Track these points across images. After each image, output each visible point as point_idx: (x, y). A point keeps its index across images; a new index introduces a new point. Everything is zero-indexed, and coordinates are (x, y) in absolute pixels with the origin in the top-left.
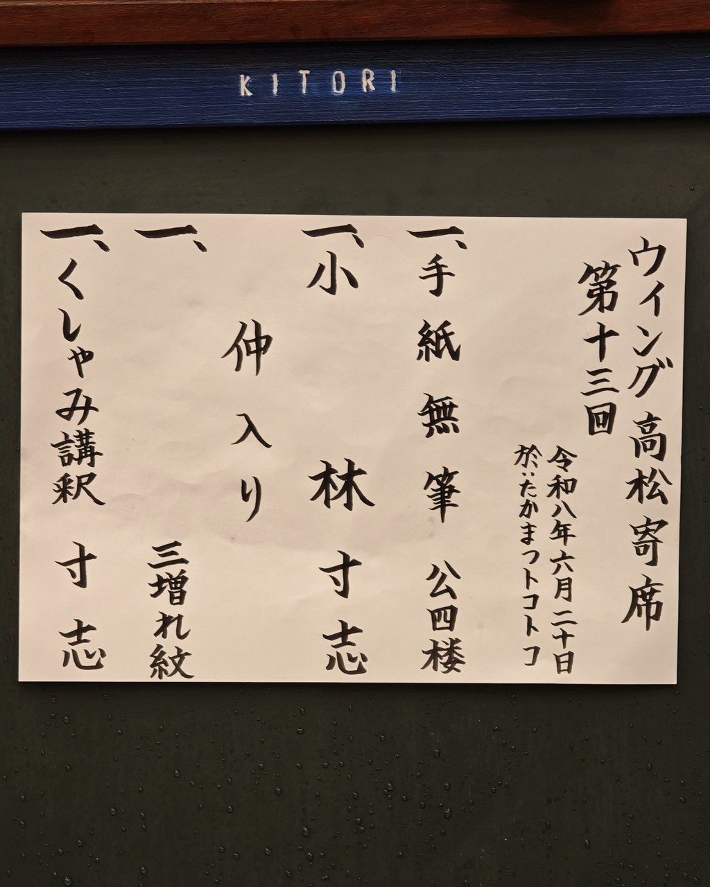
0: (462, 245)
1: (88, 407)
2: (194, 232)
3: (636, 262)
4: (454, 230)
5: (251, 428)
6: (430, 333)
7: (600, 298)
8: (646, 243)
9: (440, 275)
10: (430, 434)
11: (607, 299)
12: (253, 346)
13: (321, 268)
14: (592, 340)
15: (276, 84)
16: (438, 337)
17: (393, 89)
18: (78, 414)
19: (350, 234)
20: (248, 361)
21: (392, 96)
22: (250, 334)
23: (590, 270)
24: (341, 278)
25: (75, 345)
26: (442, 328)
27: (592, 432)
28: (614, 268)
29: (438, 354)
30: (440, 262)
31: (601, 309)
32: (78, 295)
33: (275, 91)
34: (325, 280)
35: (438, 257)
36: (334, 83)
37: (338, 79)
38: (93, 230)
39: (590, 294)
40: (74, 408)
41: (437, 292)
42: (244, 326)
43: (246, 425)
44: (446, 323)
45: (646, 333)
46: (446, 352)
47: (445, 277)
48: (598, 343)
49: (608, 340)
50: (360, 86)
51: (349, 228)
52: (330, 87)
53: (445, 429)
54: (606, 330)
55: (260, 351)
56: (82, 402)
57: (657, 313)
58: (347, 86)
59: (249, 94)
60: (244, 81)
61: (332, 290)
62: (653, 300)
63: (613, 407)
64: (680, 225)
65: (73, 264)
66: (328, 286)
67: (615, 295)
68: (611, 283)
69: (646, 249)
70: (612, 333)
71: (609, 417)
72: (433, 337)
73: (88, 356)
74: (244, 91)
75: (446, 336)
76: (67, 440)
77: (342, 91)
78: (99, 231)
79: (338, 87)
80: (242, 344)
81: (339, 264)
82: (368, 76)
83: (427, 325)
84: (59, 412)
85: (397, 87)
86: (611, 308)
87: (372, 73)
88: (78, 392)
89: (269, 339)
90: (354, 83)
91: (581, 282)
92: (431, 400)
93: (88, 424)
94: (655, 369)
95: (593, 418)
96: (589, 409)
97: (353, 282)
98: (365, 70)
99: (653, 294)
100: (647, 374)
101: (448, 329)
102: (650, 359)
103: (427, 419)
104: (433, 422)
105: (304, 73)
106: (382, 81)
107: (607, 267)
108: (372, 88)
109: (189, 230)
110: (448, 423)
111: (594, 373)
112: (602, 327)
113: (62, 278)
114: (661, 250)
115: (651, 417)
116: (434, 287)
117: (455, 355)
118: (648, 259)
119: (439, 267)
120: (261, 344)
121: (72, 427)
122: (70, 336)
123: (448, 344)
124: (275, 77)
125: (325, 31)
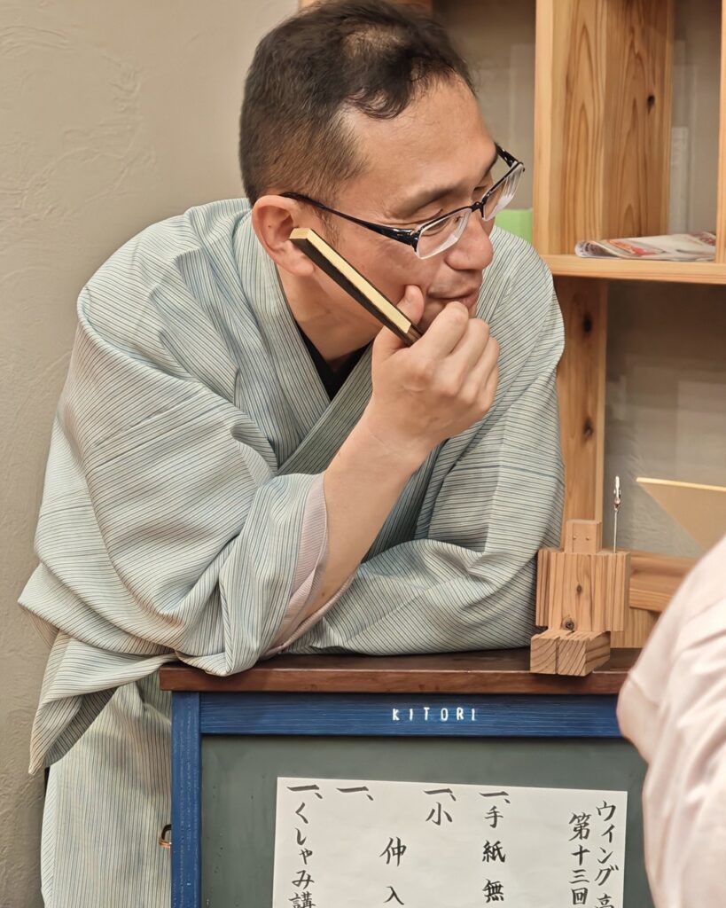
0: (508, 801)
1: (308, 880)
2: (367, 790)
3: (600, 814)
4: (503, 793)
5: (394, 894)
6: (490, 847)
7: (580, 832)
8: (605, 804)
9: (495, 817)
10: (489, 900)
11: (584, 832)
12: (396, 851)
13: (433, 811)
14: (575, 854)
15: (411, 714)
16: (494, 850)
17: (473, 718)
18: (304, 884)
19: (448, 794)
20: (394, 858)
21: (473, 722)
22: (395, 845)
23: (575, 817)
24: (443, 817)
25: (303, 847)
26: (496, 845)
27: (575, 903)
28: (588, 817)
29: (494, 858)
30: (496, 810)
31: (581, 838)
32: (306, 821)
33: (411, 718)
34: (435, 817)
35: (495, 808)
36: (442, 715)
37: (444, 712)
38: (314, 787)
39: (575, 830)
40: (301, 880)
41: (494, 826)
42: (392, 840)
43: (391, 892)
44: (498, 843)
45: (604, 851)
46: (498, 858)
47: (498, 818)
48: (579, 856)
49: (584, 854)
50: (456, 717)
51: (448, 791)
52: (440, 717)
53: (497, 899)
54: (583, 849)
55: (399, 854)
56: (305, 878)
57: (610, 841)
58: (449, 716)
59: (398, 719)
60: (395, 712)
61: (439, 823)
62: (608, 834)
63: (586, 890)
64: (624, 794)
65: (303, 805)
66: (437, 820)
67: (588, 831)
68: (586, 824)
69: (605, 807)
70: (586, 851)
71: (584, 895)
72: (491, 849)
73: (310, 853)
74: (395, 717)
75: (498, 849)
76: (298, 897)
77: (446, 719)
78: (318, 788)
79: (444, 717)
80: (390, 850)
81: (442, 809)
83: (488, 843)
84: (294, 882)
85: (475, 717)
86: (586, 837)
88: (304, 872)
89: (405, 847)
90: (452, 715)
91: (571, 822)
92: (489, 883)
93: (308, 889)
94: (609, 870)
95: (575, 896)
96: (573, 891)
97: (450, 819)
98: (458, 709)
99: (609, 831)
100: (604, 873)
101: (499, 846)
102: (606, 866)
103: (487, 893)
104: (490, 894)
105: (426, 709)
106: (468, 714)
107: (584, 816)
108: (462, 718)
109: (365, 789)
110: (498, 895)
111: (576, 872)
112: (581, 847)
113: (297, 812)
114: (614, 808)
115: (606, 896)
116: (492, 823)
117: (503, 859)
118: (607, 812)
119: (495, 813)
120: (400, 850)
121: (300, 890)
122: (301, 843)
123: (499, 853)
124: (411, 710)
125: (437, 688)
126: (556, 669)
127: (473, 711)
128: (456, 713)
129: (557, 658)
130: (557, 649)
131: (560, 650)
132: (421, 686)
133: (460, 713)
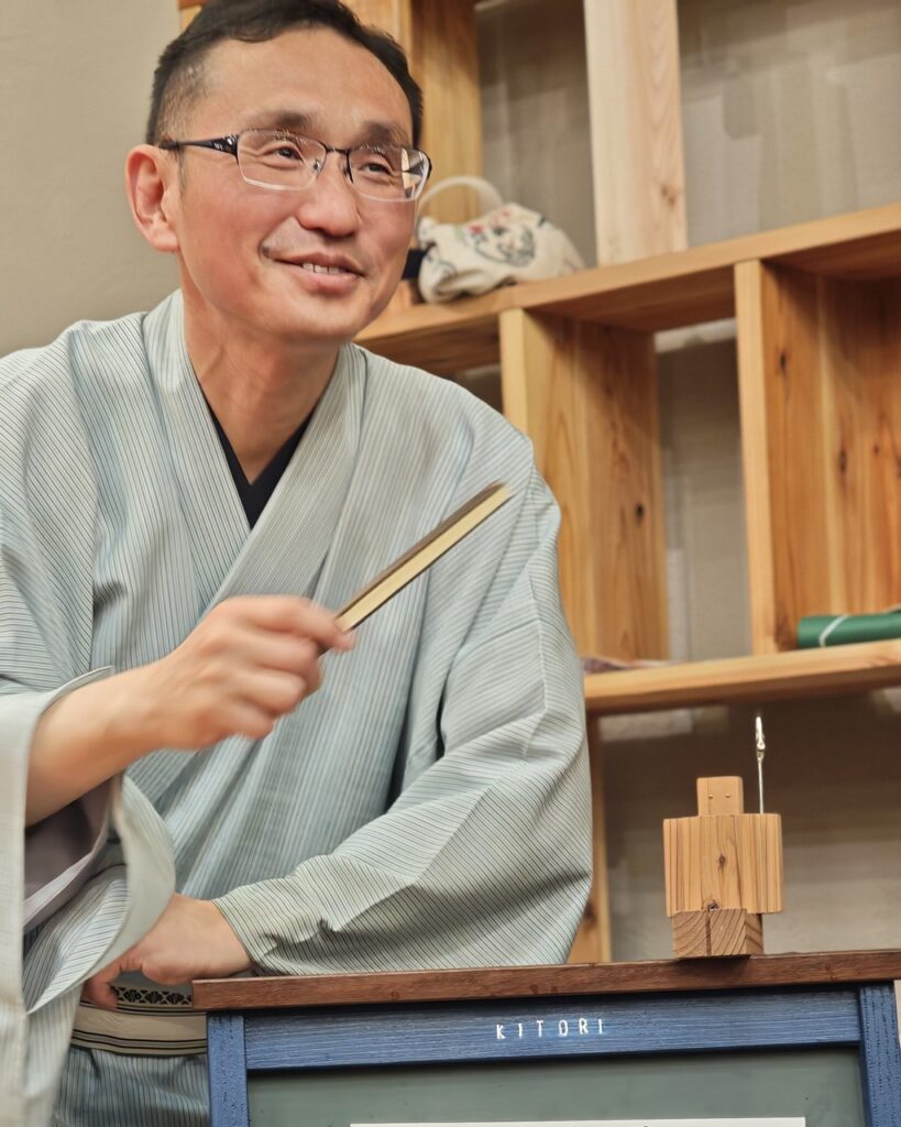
15: (521, 1030)
17: (600, 1031)
21: (599, 1037)
33: (521, 1035)
36: (560, 1029)
37: (563, 1026)
50: (578, 1030)
52: (558, 1031)
58: (569, 1030)
59: (503, 1037)
60: (499, 1029)
64: (801, 1121)
74: (500, 1035)
77: (566, 1034)
79: (563, 1031)
82: (583, 1023)
85: (603, 1030)
87: (585, 1021)
90: (574, 1027)
98: (581, 1020)
105: (539, 1022)
106: (593, 1027)
108: (586, 1031)
124: (520, 1025)
125: (555, 988)
126: (709, 950)
127: (600, 1021)
128: (577, 1026)
129: (709, 936)
130: (708, 923)
131: (712, 923)
132: (534, 987)
133: (583, 1025)
